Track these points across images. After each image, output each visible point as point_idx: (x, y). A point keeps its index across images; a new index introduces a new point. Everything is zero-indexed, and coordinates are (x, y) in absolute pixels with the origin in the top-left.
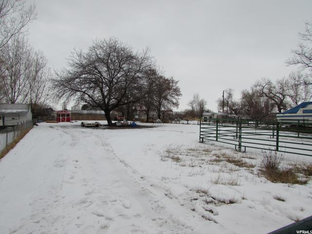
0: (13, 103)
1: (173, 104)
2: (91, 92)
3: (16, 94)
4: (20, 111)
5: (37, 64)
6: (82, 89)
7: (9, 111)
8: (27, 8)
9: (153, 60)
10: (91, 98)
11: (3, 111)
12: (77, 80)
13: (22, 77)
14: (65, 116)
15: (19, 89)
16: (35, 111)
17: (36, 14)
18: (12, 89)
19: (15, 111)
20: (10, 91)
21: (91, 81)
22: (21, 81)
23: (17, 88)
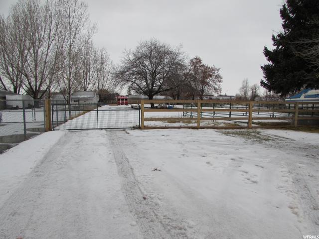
0: (85, 90)
1: (215, 89)
2: (138, 82)
3: (88, 83)
4: (89, 96)
5: (102, 59)
6: (132, 79)
7: (82, 96)
8: (91, 26)
9: (185, 54)
10: (139, 86)
11: (79, 96)
12: (128, 73)
13: (91, 70)
14: (123, 101)
15: (89, 79)
16: (102, 96)
17: (97, 29)
18: (84, 80)
19: (86, 96)
20: (83, 81)
21: (138, 73)
22: (91, 73)
23: (88, 79)
